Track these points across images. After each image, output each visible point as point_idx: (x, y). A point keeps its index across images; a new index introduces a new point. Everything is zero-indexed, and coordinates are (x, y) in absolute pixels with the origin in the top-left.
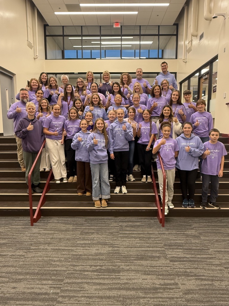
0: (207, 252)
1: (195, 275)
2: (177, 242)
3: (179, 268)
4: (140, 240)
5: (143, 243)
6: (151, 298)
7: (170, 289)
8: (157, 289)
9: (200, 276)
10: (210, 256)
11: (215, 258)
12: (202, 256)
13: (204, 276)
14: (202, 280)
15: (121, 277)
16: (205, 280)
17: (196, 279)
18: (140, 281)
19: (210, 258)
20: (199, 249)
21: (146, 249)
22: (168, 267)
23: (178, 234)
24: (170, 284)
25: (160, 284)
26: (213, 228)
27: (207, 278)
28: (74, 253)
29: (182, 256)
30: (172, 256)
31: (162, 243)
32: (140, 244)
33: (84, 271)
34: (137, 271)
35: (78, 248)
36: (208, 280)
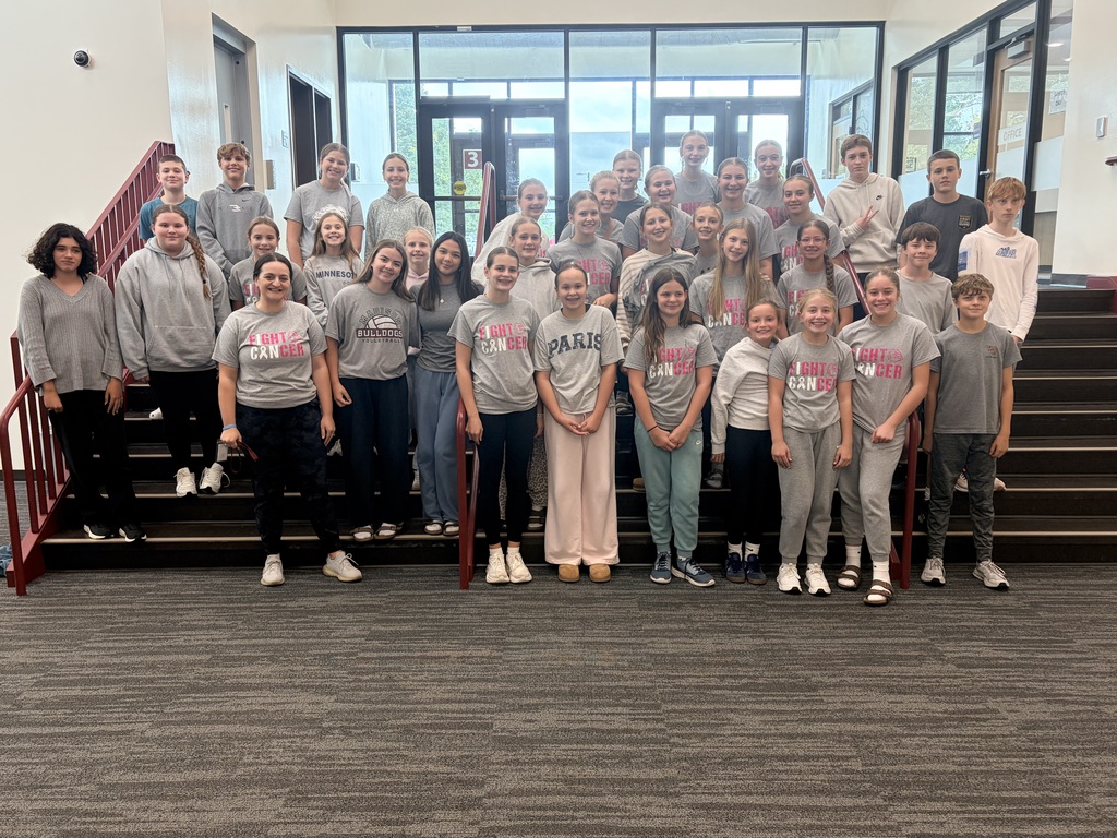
0: (1068, 647)
1: (1044, 694)
2: (962, 624)
3: (991, 680)
4: (844, 621)
5: (855, 628)
6: (930, 736)
7: (977, 720)
8: (940, 719)
9: (1060, 695)
10: (1079, 656)
11: (1093, 659)
12: (1053, 656)
13: (1071, 695)
14: (1065, 703)
15: (825, 699)
16: (1073, 702)
17: (1049, 702)
18: (885, 705)
19: (1081, 660)
20: (1040, 641)
21: (872, 640)
22: (956, 677)
23: (962, 605)
24: (976, 712)
25: (945, 712)
26: (1076, 592)
27: (1080, 699)
28: (650, 651)
29: (991, 655)
30: (961, 655)
31: (916, 628)
32: (848, 630)
33: (709, 687)
34: (867, 687)
35: (655, 639)
36: (1083, 703)
